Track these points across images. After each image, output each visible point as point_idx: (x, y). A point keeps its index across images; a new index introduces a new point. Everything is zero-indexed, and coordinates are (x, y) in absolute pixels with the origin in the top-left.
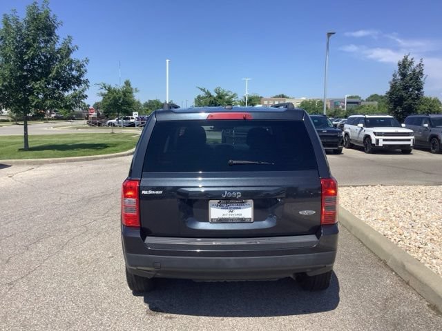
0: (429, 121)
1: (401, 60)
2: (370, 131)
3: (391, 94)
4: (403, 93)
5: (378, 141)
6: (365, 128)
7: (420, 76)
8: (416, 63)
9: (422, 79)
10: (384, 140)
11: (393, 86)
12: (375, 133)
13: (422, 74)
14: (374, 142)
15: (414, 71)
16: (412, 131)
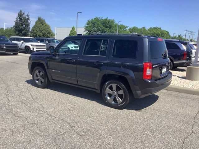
0: (48, 40)
1: (19, 12)
2: (29, 44)
3: (16, 27)
4: (21, 27)
5: (33, 48)
6: (24, 43)
7: (28, 21)
8: (26, 14)
9: (29, 22)
10: (36, 48)
11: (17, 23)
12: (31, 45)
13: (29, 20)
14: (32, 49)
15: (25, 17)
16: (45, 44)
